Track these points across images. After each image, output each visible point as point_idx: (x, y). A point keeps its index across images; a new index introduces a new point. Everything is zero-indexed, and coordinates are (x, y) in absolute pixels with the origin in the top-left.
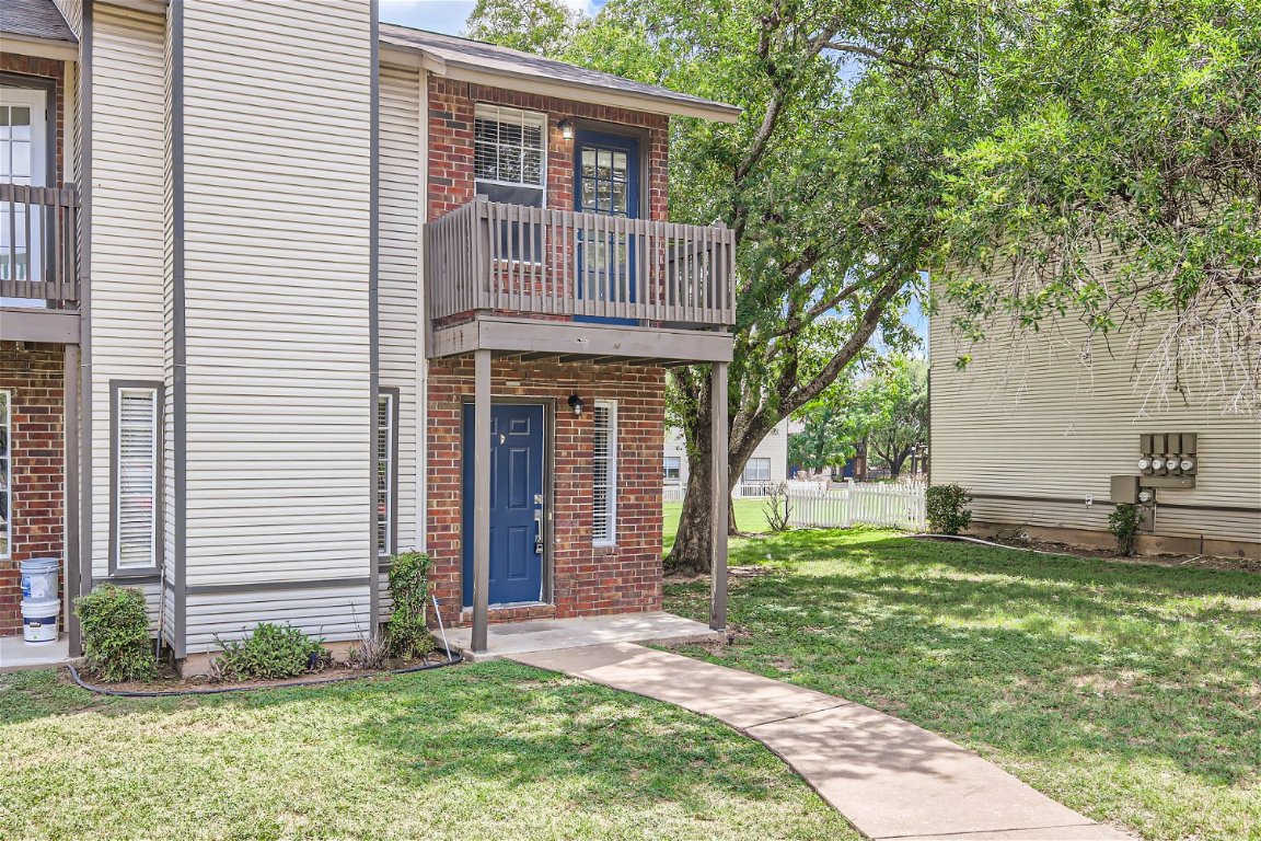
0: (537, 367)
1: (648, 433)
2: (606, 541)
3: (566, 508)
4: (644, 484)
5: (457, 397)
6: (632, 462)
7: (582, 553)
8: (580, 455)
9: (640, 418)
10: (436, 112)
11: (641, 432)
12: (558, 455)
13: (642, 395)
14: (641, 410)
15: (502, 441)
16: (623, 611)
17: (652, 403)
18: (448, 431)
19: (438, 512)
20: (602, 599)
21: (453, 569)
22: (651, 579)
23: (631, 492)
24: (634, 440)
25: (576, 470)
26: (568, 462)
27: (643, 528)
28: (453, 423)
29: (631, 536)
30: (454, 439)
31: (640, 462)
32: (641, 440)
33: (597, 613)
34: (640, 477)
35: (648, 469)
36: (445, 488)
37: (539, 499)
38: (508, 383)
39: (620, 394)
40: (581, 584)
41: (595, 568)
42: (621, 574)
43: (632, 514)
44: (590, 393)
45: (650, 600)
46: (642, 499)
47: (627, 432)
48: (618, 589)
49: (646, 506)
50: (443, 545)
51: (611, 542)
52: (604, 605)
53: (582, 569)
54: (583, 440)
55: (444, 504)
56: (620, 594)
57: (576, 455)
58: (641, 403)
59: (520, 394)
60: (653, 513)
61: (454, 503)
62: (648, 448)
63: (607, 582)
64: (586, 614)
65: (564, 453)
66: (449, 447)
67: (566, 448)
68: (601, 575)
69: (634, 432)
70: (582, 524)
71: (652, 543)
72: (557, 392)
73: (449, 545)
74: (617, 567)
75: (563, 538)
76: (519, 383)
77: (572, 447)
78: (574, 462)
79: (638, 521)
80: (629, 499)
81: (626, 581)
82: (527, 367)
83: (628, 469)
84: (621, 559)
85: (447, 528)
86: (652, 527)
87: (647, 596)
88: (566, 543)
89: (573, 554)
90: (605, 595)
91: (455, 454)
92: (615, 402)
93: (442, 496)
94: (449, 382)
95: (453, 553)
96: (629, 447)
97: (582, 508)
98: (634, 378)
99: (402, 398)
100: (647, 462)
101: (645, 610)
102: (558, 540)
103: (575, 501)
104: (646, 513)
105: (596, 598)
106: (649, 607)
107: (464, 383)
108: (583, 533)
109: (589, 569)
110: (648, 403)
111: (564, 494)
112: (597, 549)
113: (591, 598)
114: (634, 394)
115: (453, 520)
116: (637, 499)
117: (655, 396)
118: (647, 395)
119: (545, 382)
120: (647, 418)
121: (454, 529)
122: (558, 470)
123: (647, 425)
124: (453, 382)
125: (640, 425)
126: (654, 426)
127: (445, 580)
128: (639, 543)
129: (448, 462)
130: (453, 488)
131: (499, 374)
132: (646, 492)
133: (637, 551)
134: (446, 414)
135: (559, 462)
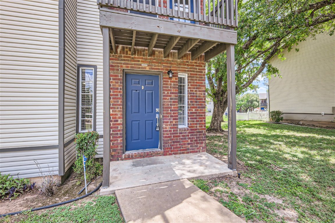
0: (154, 59)
1: (199, 86)
2: (184, 126)
3: (167, 113)
4: (198, 105)
5: (121, 69)
6: (193, 96)
7: (174, 131)
8: (173, 93)
9: (197, 80)
11: (196, 85)
12: (164, 93)
13: (197, 72)
14: (196, 77)
15: (143, 88)
16: (191, 152)
17: (201, 75)
18: (117, 83)
19: (112, 115)
20: (182, 148)
21: (119, 137)
22: (201, 140)
23: (193, 108)
24: (194, 88)
25: (171, 99)
26: (167, 96)
27: (198, 121)
28: (119, 79)
29: (193, 124)
30: (120, 86)
31: (197, 96)
32: (197, 88)
33: (180, 153)
34: (196, 102)
35: (200, 99)
36: (116, 105)
37: (157, 110)
38: (142, 65)
39: (188, 71)
40: (174, 142)
41: (179, 136)
42: (190, 138)
43: (193, 116)
44: (176, 70)
45: (201, 148)
46: (198, 110)
47: (191, 85)
48: (188, 144)
49: (199, 113)
50: (115, 127)
51: (186, 126)
52: (183, 150)
53: (174, 137)
54: (174, 88)
55: (115, 111)
56: (189, 146)
57: (171, 93)
58: (197, 75)
59: (148, 69)
60: (202, 116)
61: (119, 111)
62: (199, 91)
63: (184, 142)
64: (175, 154)
65: (166, 92)
66: (118, 89)
67: (166, 90)
68: (182, 139)
69: (194, 85)
70: (174, 119)
71: (202, 126)
72: (163, 69)
73: (118, 128)
74: (188, 136)
75: (166, 125)
76: (147, 65)
77: (169, 90)
78: (170, 96)
79: (196, 118)
80: (192, 110)
81: (191, 141)
82: (150, 59)
83: (191, 99)
84: (189, 133)
85: (117, 121)
86: (202, 121)
87: (200, 146)
88: (167, 127)
89: (170, 131)
90: (184, 146)
91: (120, 92)
92: (187, 74)
93: (114, 108)
94: (117, 63)
95: (119, 131)
96: (192, 91)
97: (173, 113)
98: (194, 65)
99: (98, 70)
100: (199, 96)
101: (199, 152)
102: (164, 126)
103: (171, 111)
104: (199, 115)
105: (180, 147)
106: (201, 151)
107: (124, 64)
108: (174, 123)
109: (177, 136)
110: (199, 75)
111: (166, 108)
112: (180, 129)
113: (178, 148)
114: (194, 71)
115: (119, 118)
116: (195, 110)
117: (202, 72)
118: (199, 72)
119: (158, 65)
120: (199, 80)
121: (120, 121)
122: (164, 99)
123: (199, 83)
124: (119, 63)
125: (196, 83)
126: (202, 83)
127: (116, 142)
128: (196, 127)
129: (117, 95)
130: (120, 105)
131: (139, 61)
132: (199, 107)
133: (196, 129)
134: (116, 76)
135: (164, 96)
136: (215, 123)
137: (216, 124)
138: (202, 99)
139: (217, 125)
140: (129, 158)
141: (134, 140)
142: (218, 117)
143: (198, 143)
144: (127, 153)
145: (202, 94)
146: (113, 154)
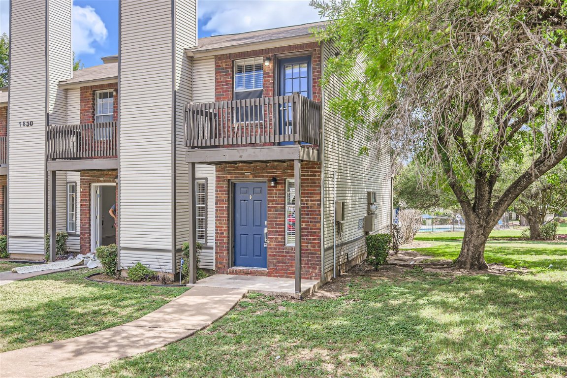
0: (258, 166)
1: (311, 193)
4: (310, 218)
5: (226, 180)
7: (280, 249)
8: (278, 204)
9: (308, 186)
10: (218, 68)
12: (268, 204)
13: (308, 176)
14: (308, 183)
15: (251, 198)
17: (313, 179)
18: (223, 194)
19: (219, 227)
21: (225, 250)
22: (314, 264)
25: (276, 211)
26: (271, 207)
27: (310, 239)
28: (224, 191)
30: (225, 197)
31: (308, 208)
32: (308, 197)
33: (286, 277)
34: (308, 215)
35: (311, 211)
36: (222, 217)
37: (266, 223)
38: (245, 174)
40: (279, 263)
41: (286, 256)
44: (282, 176)
45: (314, 275)
46: (309, 225)
49: (311, 229)
50: (221, 240)
52: (290, 274)
53: (279, 256)
54: (280, 197)
55: (221, 224)
58: (308, 179)
59: (251, 178)
60: (315, 232)
61: (225, 224)
62: (311, 201)
63: (291, 263)
64: (281, 277)
65: (271, 203)
66: (223, 200)
67: (271, 201)
68: (289, 259)
70: (279, 235)
72: (267, 177)
73: (223, 240)
75: (271, 241)
76: (250, 173)
77: (274, 201)
78: (275, 207)
79: (306, 236)
82: (254, 166)
85: (223, 233)
86: (315, 239)
87: (312, 272)
88: (272, 244)
89: (275, 249)
90: (291, 269)
91: (225, 204)
93: (221, 220)
94: (223, 174)
95: (225, 243)
96: (302, 200)
97: (279, 228)
99: (209, 182)
100: (311, 207)
101: (311, 279)
102: (268, 242)
103: (276, 224)
104: (311, 232)
105: (287, 270)
106: (313, 278)
107: (229, 174)
108: (280, 240)
109: (283, 256)
110: (311, 179)
111: (271, 221)
112: (288, 248)
113: (284, 270)
115: (225, 230)
116: (306, 225)
117: (315, 176)
118: (311, 176)
119: (262, 172)
120: (311, 187)
121: (225, 234)
122: (269, 211)
123: (311, 190)
124: (225, 174)
125: (307, 190)
126: (315, 190)
127: (222, 254)
128: (307, 246)
129: (223, 207)
130: (225, 217)
131: (242, 170)
132: (311, 222)
133: (307, 250)
134: (222, 187)
135: (269, 207)
136: (464, 249)
137: (466, 250)
138: (315, 211)
139: (468, 254)
140: (233, 273)
141: (242, 255)
142: (470, 236)
143: (309, 268)
144: (235, 268)
145: (315, 205)
146: (220, 266)
